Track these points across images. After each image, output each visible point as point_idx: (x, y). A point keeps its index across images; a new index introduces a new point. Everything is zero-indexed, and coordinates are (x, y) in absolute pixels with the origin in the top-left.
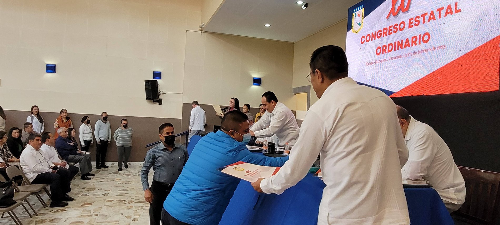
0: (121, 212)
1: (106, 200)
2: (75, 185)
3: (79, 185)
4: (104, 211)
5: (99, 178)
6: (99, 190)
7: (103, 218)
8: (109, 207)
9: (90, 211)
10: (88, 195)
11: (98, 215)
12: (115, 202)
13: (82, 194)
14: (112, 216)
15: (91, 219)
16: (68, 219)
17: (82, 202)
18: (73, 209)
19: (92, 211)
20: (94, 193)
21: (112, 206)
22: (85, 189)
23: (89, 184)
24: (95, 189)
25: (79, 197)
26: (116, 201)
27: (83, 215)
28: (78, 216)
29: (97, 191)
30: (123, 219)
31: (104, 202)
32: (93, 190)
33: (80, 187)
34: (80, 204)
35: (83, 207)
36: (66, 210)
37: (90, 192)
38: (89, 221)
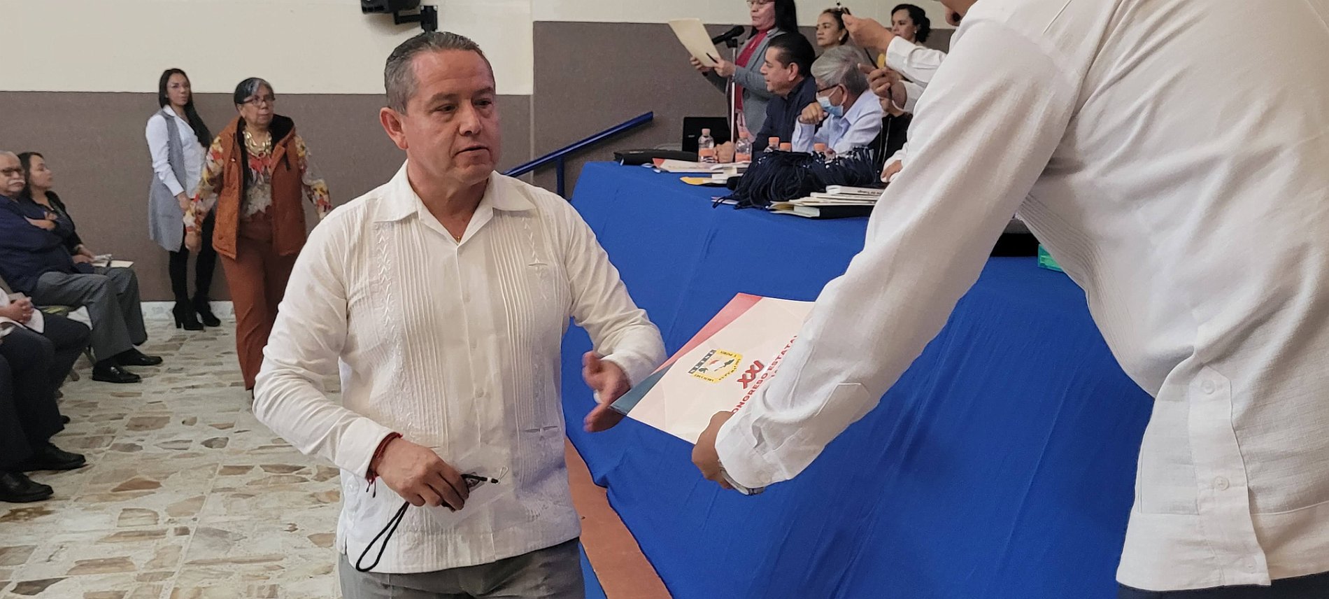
0: (289, 517)
1: (220, 467)
2: (79, 404)
3: (99, 406)
4: (215, 514)
5: (183, 375)
6: (183, 422)
7: (210, 546)
8: (233, 496)
9: (156, 514)
10: (141, 448)
11: (192, 534)
12: (257, 474)
13: (115, 441)
14: (250, 538)
15: (160, 546)
16: (61, 547)
17: (116, 475)
18: (80, 506)
19: (164, 516)
20: (163, 436)
21: (247, 492)
22: (126, 420)
23: (139, 398)
24: (169, 418)
25: (101, 455)
26: (262, 470)
27: (126, 529)
28: (106, 534)
29: (175, 430)
30: (301, 548)
31: (211, 476)
32: (158, 422)
33: (103, 413)
34: (106, 485)
35: (121, 495)
36: (48, 513)
37: (147, 435)
38: (153, 557)
